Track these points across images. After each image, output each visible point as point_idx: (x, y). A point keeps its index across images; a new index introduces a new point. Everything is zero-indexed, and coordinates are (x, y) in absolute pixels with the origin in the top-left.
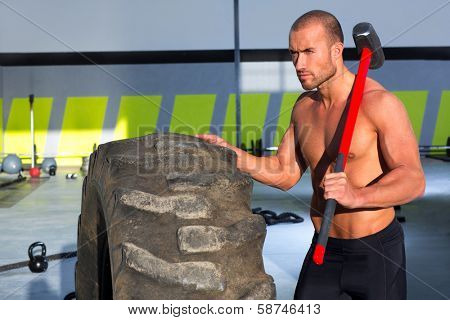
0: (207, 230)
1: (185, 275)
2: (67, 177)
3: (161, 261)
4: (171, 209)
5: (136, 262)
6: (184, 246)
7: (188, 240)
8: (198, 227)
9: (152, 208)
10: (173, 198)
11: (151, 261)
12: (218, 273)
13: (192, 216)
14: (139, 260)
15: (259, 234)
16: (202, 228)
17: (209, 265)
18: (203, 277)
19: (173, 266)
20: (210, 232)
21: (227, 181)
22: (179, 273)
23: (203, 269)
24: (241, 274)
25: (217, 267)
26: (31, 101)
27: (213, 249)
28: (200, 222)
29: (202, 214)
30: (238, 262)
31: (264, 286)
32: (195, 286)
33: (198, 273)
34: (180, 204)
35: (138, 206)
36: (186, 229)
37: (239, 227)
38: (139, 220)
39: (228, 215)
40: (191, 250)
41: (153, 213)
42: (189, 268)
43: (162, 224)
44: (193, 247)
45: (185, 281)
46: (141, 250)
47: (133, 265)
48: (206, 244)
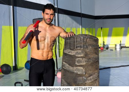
0: (82, 59)
1: (75, 70)
2: (110, 50)
3: (70, 67)
4: (75, 54)
5: (64, 67)
6: (76, 63)
7: (77, 62)
8: (80, 59)
9: (70, 54)
10: (75, 51)
11: (68, 67)
12: (84, 70)
13: (79, 56)
14: (65, 66)
15: (96, 61)
16: (81, 59)
17: (82, 68)
18: (80, 71)
19: (73, 68)
20: (83, 60)
21: (91, 47)
22: (74, 70)
23: (80, 69)
24: (91, 70)
25: (84, 68)
26: (102, 29)
27: (83, 64)
28: (81, 57)
29: (82, 55)
30: (90, 67)
31: (96, 74)
32: (78, 73)
33: (79, 70)
34: (77, 53)
35: (67, 53)
36: (77, 59)
37: (91, 59)
38: (68, 56)
39: (90, 56)
40: (77, 64)
41: (70, 55)
42: (76, 69)
43: (72, 58)
44: (78, 63)
45: (75, 72)
46: (66, 64)
47: (64, 68)
48: (81, 63)
